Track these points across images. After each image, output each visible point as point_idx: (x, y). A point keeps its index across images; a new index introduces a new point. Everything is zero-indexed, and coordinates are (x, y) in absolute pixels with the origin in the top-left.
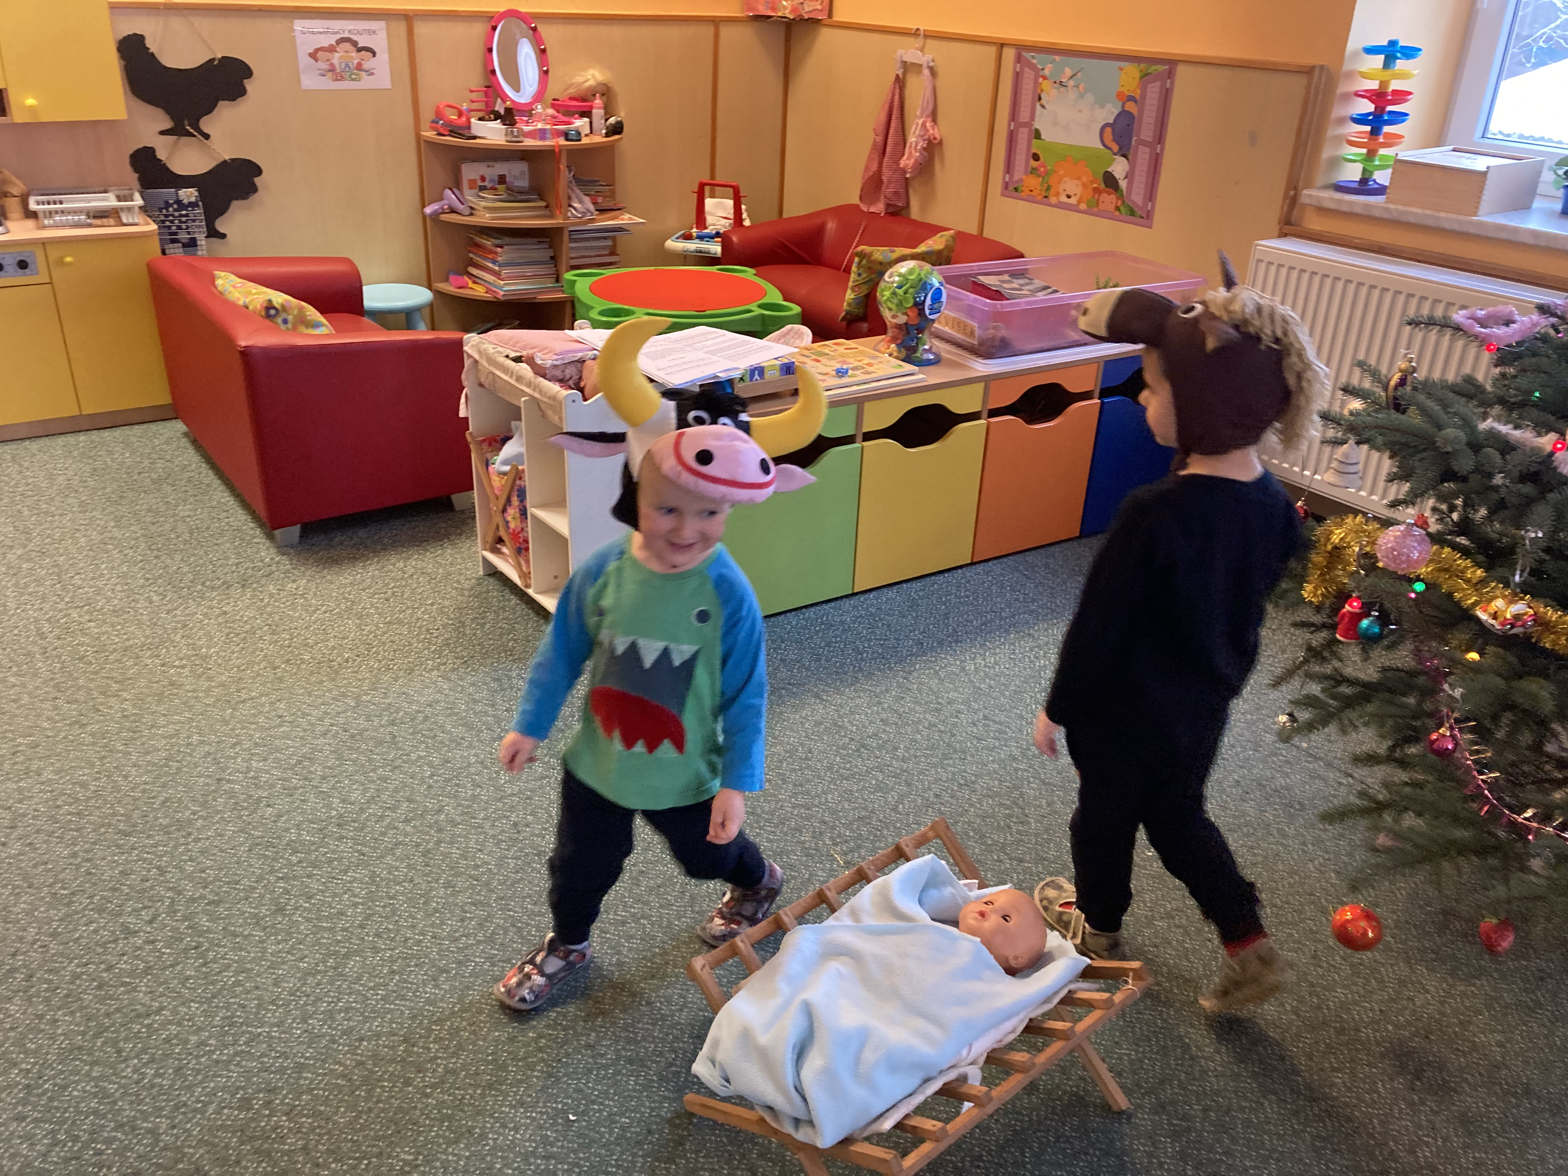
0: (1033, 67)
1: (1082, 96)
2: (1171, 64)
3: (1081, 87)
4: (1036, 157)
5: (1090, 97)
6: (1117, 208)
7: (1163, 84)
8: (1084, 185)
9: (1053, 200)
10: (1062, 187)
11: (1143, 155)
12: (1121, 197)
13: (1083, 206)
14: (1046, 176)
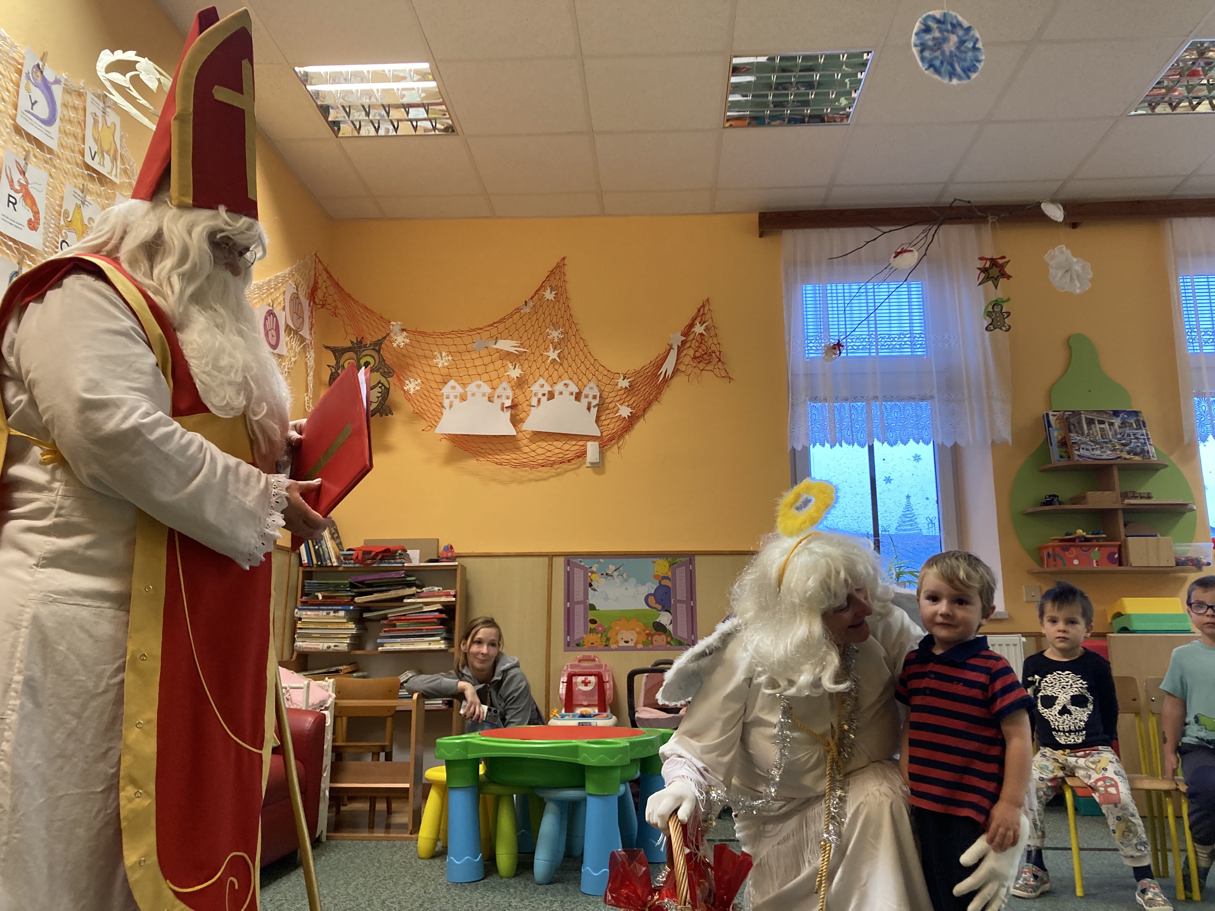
0: (582, 568)
1: (626, 581)
2: (691, 555)
3: (624, 575)
4: (593, 622)
5: (633, 581)
6: (668, 643)
7: (688, 567)
8: (638, 633)
9: (613, 646)
10: (619, 637)
11: (681, 609)
13: (640, 646)
14: (605, 632)
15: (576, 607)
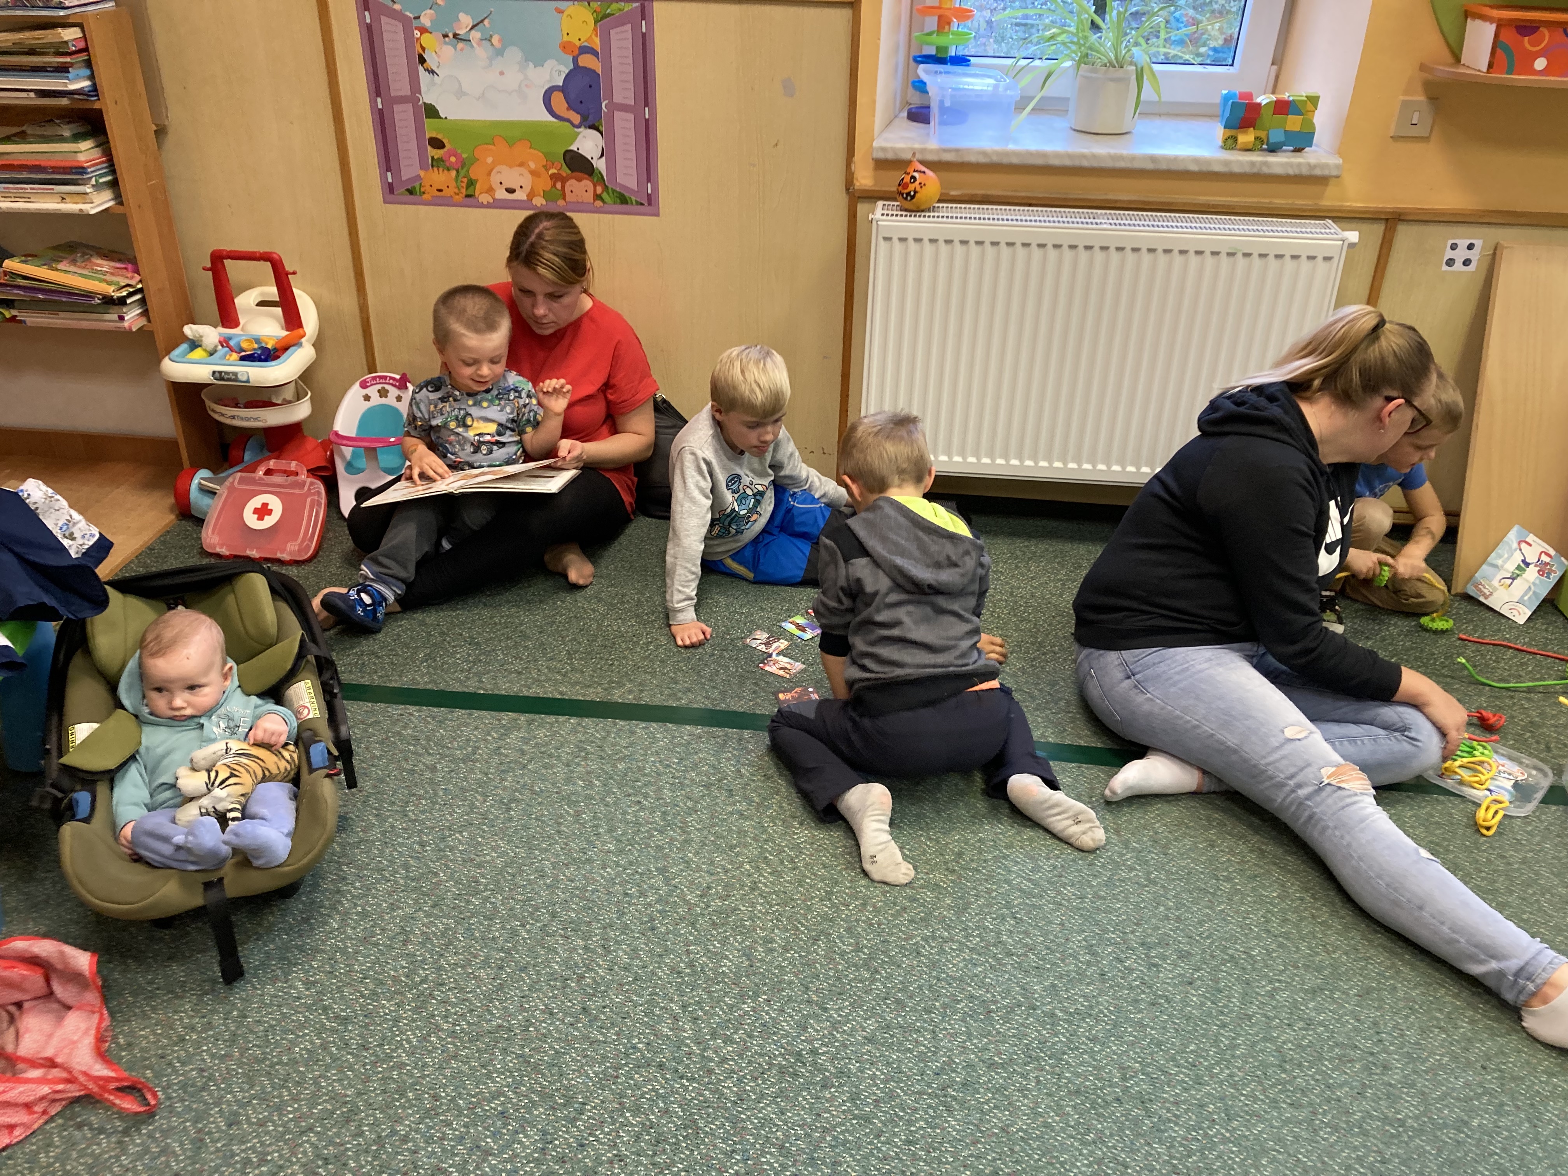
0: (398, 16)
1: (500, 53)
3: (495, 40)
4: (437, 143)
5: (514, 54)
6: (597, 197)
7: (635, 28)
11: (624, 126)
12: (600, 182)
14: (463, 167)
15: (396, 108)
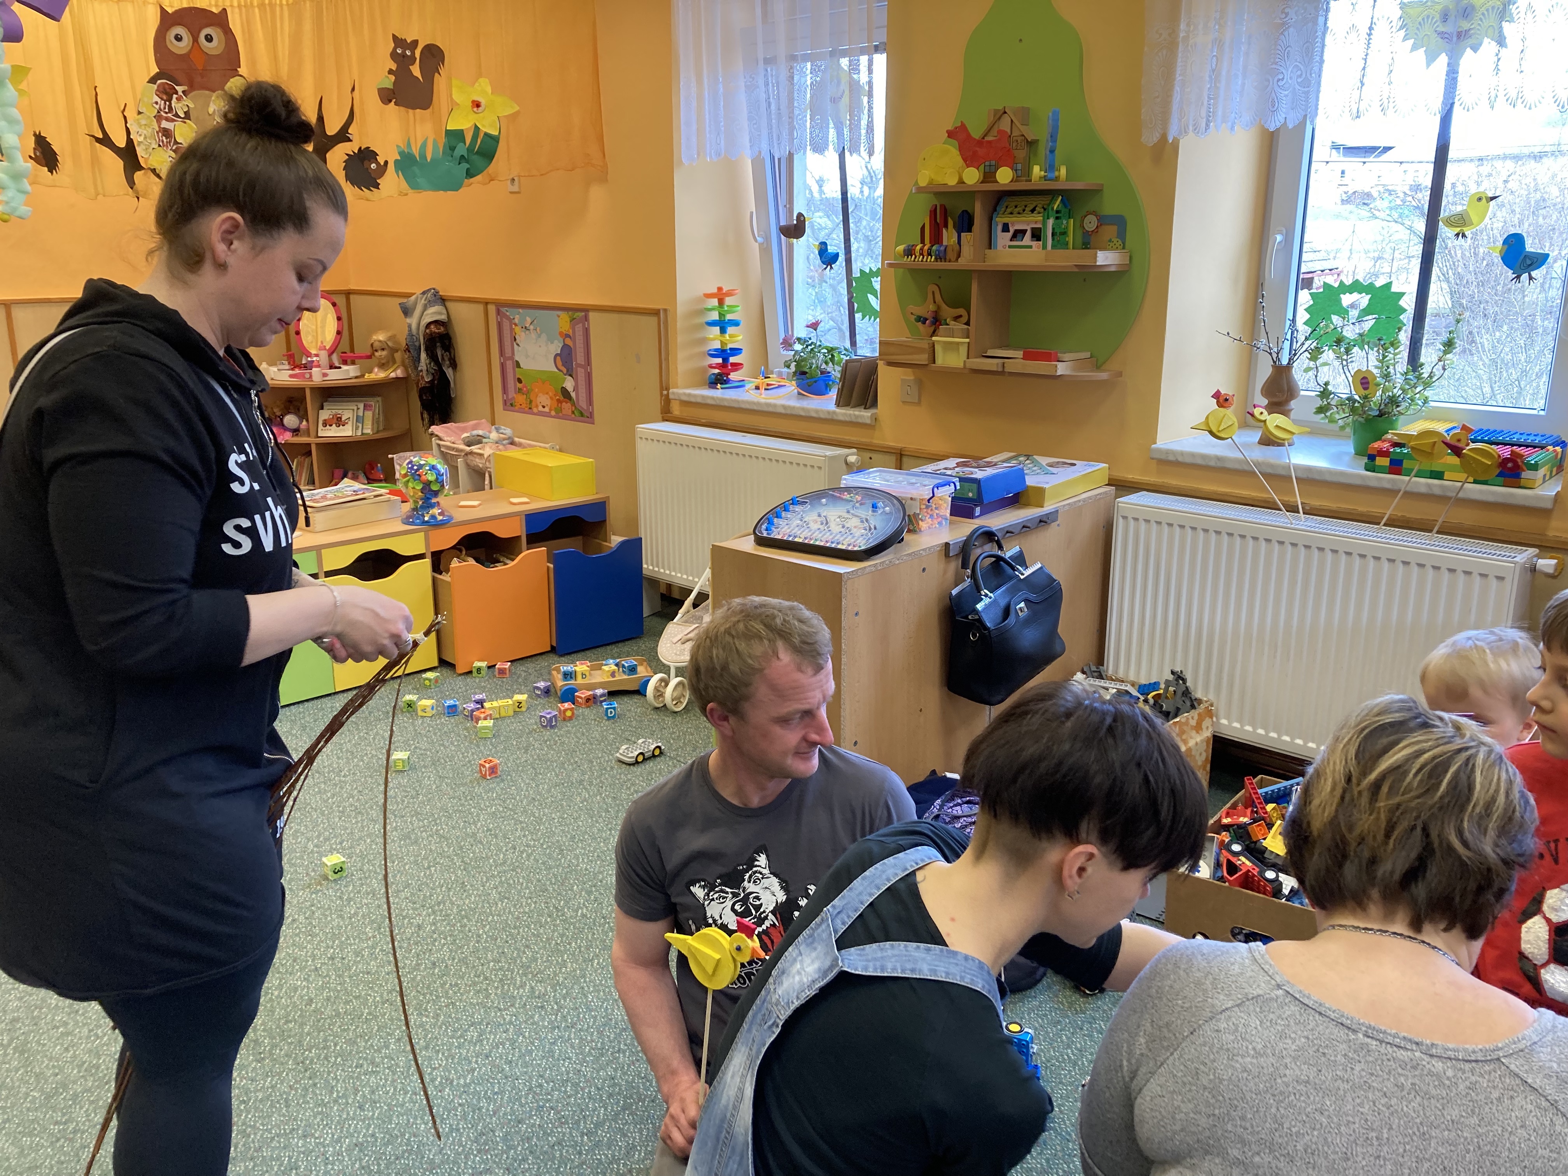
0: (508, 318)
1: (539, 336)
2: (585, 310)
3: (538, 330)
5: (544, 336)
6: (573, 412)
7: (584, 325)
8: (551, 398)
9: (535, 410)
10: (539, 400)
11: (581, 374)
12: (574, 404)
14: (528, 393)
15: (507, 362)
